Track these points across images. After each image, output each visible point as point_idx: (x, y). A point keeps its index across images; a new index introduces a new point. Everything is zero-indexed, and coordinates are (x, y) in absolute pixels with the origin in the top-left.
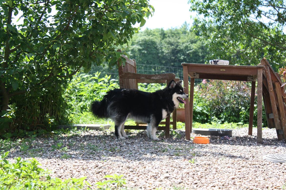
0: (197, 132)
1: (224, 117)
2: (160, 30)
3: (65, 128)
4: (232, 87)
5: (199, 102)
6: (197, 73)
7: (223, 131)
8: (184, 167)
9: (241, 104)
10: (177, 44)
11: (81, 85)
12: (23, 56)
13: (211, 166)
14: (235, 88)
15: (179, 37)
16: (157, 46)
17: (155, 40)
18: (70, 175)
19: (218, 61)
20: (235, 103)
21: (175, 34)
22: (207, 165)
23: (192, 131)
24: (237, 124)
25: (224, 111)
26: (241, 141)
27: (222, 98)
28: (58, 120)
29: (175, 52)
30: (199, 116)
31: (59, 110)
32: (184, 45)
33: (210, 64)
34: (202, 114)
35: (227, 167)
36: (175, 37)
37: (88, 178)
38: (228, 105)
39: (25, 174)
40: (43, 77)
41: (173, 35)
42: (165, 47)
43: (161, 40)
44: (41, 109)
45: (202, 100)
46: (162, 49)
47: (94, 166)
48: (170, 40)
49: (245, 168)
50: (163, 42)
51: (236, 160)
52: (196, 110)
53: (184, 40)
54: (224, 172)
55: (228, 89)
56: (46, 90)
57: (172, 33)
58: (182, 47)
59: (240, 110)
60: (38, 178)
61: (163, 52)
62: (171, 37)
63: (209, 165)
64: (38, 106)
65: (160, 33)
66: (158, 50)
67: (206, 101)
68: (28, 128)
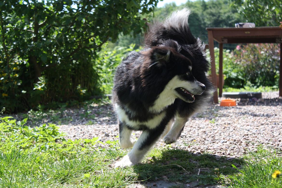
0: (227, 96)
1: (259, 81)
2: (202, 2)
3: (97, 99)
4: (266, 52)
5: (234, 68)
6: (225, 38)
7: (253, 94)
8: (203, 127)
9: (275, 68)
10: (219, 14)
11: (116, 58)
12: (53, 30)
13: (230, 125)
14: (269, 52)
15: (220, 8)
16: (199, 18)
17: (197, 12)
18: (88, 138)
19: (243, 25)
20: (269, 67)
21: (216, 5)
22: (228, 124)
23: (222, 95)
24: (272, 87)
25: (259, 75)
26: (270, 102)
27: (256, 63)
28: (91, 91)
29: (217, 22)
30: (234, 82)
31: (91, 81)
32: (226, 15)
33: (236, 27)
34: (237, 79)
35: (246, 125)
36: (216, 7)
37: (104, 140)
38: (263, 70)
39: (42, 138)
40: (71, 49)
41: (214, 6)
42: (207, 18)
43: (202, 12)
44: (73, 81)
45: (237, 66)
46: (203, 20)
47: (114, 130)
48: (212, 11)
49: (264, 125)
50: (205, 13)
51: (258, 118)
52: (231, 76)
53: (226, 10)
54: (241, 130)
55: (262, 54)
56: (77, 61)
57: (213, 4)
58: (224, 17)
59: (275, 74)
60: (53, 140)
61: (205, 24)
62: (213, 8)
63: (229, 124)
64: (71, 78)
65: (201, 4)
66: (200, 21)
67: (240, 67)
68: (62, 100)
